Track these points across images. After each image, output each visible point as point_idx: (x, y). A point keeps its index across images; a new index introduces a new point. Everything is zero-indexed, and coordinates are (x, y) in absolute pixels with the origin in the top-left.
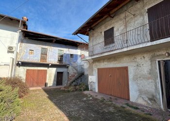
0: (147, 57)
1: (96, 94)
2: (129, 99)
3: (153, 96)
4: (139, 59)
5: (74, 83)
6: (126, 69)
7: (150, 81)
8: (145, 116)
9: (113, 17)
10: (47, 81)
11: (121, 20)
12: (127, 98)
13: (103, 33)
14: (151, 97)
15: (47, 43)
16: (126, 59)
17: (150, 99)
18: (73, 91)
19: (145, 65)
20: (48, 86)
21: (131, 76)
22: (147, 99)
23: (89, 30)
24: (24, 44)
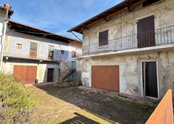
0: (135, 58)
1: (90, 89)
2: (118, 91)
3: (137, 88)
4: (128, 59)
5: (66, 79)
6: (117, 67)
7: (136, 76)
8: (133, 102)
9: (108, 21)
10: (37, 78)
11: (115, 25)
12: (117, 90)
13: (98, 34)
14: (135, 89)
15: (37, 37)
16: (118, 59)
17: (135, 90)
18: (68, 87)
19: (132, 65)
20: (39, 82)
21: (121, 73)
22: (132, 90)
23: (84, 29)
24: (9, 37)
